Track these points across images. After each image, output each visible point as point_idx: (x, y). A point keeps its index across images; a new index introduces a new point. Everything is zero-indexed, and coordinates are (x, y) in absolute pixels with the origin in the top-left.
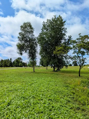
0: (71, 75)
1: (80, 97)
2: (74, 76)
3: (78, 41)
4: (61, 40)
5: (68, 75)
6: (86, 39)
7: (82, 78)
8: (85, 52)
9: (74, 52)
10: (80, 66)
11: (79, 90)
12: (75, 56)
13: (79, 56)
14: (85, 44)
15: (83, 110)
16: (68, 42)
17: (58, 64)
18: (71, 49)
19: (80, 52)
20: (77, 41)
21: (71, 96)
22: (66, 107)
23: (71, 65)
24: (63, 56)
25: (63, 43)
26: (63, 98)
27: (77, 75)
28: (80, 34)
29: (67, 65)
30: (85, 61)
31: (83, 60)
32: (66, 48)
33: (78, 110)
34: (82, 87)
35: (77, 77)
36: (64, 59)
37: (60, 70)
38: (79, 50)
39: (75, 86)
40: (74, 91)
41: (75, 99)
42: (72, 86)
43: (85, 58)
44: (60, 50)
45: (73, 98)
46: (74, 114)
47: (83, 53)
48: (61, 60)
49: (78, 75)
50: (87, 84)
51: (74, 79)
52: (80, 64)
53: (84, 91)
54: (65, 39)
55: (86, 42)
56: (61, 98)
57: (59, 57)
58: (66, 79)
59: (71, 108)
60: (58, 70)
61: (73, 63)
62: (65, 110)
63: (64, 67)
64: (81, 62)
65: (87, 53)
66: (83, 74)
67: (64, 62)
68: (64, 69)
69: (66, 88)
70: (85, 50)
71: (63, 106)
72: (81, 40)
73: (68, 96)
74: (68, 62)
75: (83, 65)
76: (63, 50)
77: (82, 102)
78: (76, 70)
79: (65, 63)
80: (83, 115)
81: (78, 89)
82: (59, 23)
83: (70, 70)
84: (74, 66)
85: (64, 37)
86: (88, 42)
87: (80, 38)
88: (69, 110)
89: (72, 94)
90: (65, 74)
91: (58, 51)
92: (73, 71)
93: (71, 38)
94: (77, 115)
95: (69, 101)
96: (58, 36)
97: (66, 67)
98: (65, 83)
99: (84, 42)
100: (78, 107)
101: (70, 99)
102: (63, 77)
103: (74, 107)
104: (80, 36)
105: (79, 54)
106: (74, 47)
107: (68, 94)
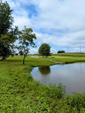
0: (16, 63)
1: (21, 82)
2: (19, 65)
3: (24, 32)
4: (8, 29)
5: (13, 63)
6: (30, 32)
7: (25, 66)
8: (29, 43)
9: (20, 42)
10: (24, 55)
11: (22, 76)
12: (21, 46)
13: (24, 46)
14: (29, 37)
15: (22, 92)
16: (15, 32)
17: (3, 53)
18: (17, 39)
19: (24, 42)
20: (22, 32)
21: (14, 83)
22: (7, 94)
23: (17, 54)
24: (9, 45)
25: (10, 32)
26: (5, 86)
27: (21, 63)
28: (26, 27)
29: (13, 54)
30: (29, 51)
31: (27, 50)
32: (12, 37)
33: (18, 93)
34: (24, 74)
35: (21, 65)
36: (10, 48)
37: (5, 59)
38: (24, 41)
39: (19, 73)
40: (17, 78)
41: (16, 85)
42: (16, 73)
43: (29, 49)
44: (6, 39)
45: (15, 84)
46: (14, 98)
47: (27, 44)
48: (7, 49)
49: (23, 63)
50: (29, 70)
51: (19, 67)
52: (25, 53)
53: (25, 76)
54: (12, 28)
55: (30, 34)
56: (3, 86)
57: (5, 46)
58: (11, 67)
59: (12, 94)
60: (4, 59)
61: (20, 52)
62: (5, 97)
63: (10, 56)
64: (25, 51)
65: (30, 44)
66: (27, 62)
67: (10, 51)
68: (10, 58)
69: (10, 76)
70: (29, 41)
71: (3, 94)
72: (26, 32)
73: (11, 83)
74: (14, 51)
75: (27, 54)
76: (9, 39)
77: (22, 86)
78: (21, 59)
79: (11, 53)
80: (22, 96)
81: (20, 76)
82: (5, 9)
83: (16, 59)
84: (20, 55)
85: (11, 26)
86: (31, 35)
87: (26, 30)
88: (9, 96)
89: (15, 81)
90: (11, 63)
91: (4, 39)
92: (18, 60)
93: (18, 28)
94: (16, 98)
95: (11, 88)
96: (5, 24)
97: (12, 56)
98: (10, 71)
99: (28, 35)
100: (18, 91)
101: (11, 86)
102: (8, 66)
103: (14, 92)
104: (25, 29)
105: (24, 44)
106: (20, 37)
107: (11, 81)
